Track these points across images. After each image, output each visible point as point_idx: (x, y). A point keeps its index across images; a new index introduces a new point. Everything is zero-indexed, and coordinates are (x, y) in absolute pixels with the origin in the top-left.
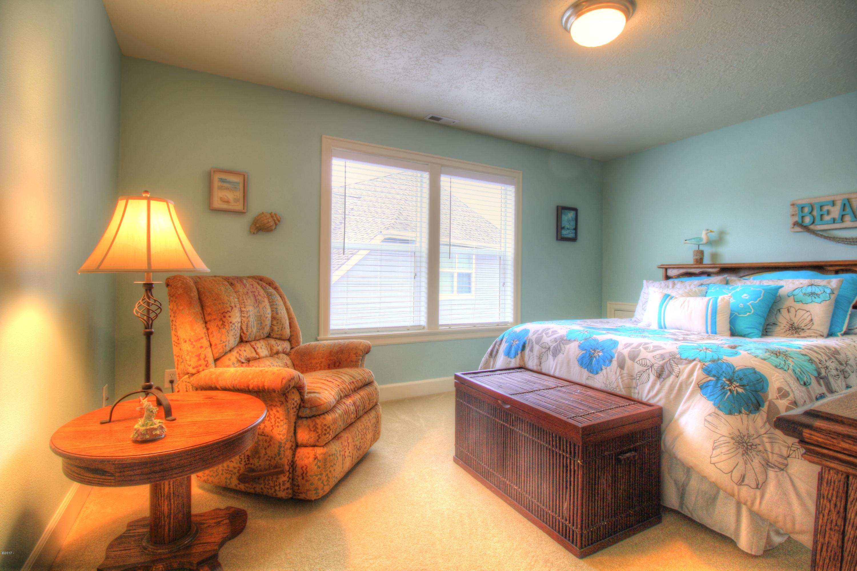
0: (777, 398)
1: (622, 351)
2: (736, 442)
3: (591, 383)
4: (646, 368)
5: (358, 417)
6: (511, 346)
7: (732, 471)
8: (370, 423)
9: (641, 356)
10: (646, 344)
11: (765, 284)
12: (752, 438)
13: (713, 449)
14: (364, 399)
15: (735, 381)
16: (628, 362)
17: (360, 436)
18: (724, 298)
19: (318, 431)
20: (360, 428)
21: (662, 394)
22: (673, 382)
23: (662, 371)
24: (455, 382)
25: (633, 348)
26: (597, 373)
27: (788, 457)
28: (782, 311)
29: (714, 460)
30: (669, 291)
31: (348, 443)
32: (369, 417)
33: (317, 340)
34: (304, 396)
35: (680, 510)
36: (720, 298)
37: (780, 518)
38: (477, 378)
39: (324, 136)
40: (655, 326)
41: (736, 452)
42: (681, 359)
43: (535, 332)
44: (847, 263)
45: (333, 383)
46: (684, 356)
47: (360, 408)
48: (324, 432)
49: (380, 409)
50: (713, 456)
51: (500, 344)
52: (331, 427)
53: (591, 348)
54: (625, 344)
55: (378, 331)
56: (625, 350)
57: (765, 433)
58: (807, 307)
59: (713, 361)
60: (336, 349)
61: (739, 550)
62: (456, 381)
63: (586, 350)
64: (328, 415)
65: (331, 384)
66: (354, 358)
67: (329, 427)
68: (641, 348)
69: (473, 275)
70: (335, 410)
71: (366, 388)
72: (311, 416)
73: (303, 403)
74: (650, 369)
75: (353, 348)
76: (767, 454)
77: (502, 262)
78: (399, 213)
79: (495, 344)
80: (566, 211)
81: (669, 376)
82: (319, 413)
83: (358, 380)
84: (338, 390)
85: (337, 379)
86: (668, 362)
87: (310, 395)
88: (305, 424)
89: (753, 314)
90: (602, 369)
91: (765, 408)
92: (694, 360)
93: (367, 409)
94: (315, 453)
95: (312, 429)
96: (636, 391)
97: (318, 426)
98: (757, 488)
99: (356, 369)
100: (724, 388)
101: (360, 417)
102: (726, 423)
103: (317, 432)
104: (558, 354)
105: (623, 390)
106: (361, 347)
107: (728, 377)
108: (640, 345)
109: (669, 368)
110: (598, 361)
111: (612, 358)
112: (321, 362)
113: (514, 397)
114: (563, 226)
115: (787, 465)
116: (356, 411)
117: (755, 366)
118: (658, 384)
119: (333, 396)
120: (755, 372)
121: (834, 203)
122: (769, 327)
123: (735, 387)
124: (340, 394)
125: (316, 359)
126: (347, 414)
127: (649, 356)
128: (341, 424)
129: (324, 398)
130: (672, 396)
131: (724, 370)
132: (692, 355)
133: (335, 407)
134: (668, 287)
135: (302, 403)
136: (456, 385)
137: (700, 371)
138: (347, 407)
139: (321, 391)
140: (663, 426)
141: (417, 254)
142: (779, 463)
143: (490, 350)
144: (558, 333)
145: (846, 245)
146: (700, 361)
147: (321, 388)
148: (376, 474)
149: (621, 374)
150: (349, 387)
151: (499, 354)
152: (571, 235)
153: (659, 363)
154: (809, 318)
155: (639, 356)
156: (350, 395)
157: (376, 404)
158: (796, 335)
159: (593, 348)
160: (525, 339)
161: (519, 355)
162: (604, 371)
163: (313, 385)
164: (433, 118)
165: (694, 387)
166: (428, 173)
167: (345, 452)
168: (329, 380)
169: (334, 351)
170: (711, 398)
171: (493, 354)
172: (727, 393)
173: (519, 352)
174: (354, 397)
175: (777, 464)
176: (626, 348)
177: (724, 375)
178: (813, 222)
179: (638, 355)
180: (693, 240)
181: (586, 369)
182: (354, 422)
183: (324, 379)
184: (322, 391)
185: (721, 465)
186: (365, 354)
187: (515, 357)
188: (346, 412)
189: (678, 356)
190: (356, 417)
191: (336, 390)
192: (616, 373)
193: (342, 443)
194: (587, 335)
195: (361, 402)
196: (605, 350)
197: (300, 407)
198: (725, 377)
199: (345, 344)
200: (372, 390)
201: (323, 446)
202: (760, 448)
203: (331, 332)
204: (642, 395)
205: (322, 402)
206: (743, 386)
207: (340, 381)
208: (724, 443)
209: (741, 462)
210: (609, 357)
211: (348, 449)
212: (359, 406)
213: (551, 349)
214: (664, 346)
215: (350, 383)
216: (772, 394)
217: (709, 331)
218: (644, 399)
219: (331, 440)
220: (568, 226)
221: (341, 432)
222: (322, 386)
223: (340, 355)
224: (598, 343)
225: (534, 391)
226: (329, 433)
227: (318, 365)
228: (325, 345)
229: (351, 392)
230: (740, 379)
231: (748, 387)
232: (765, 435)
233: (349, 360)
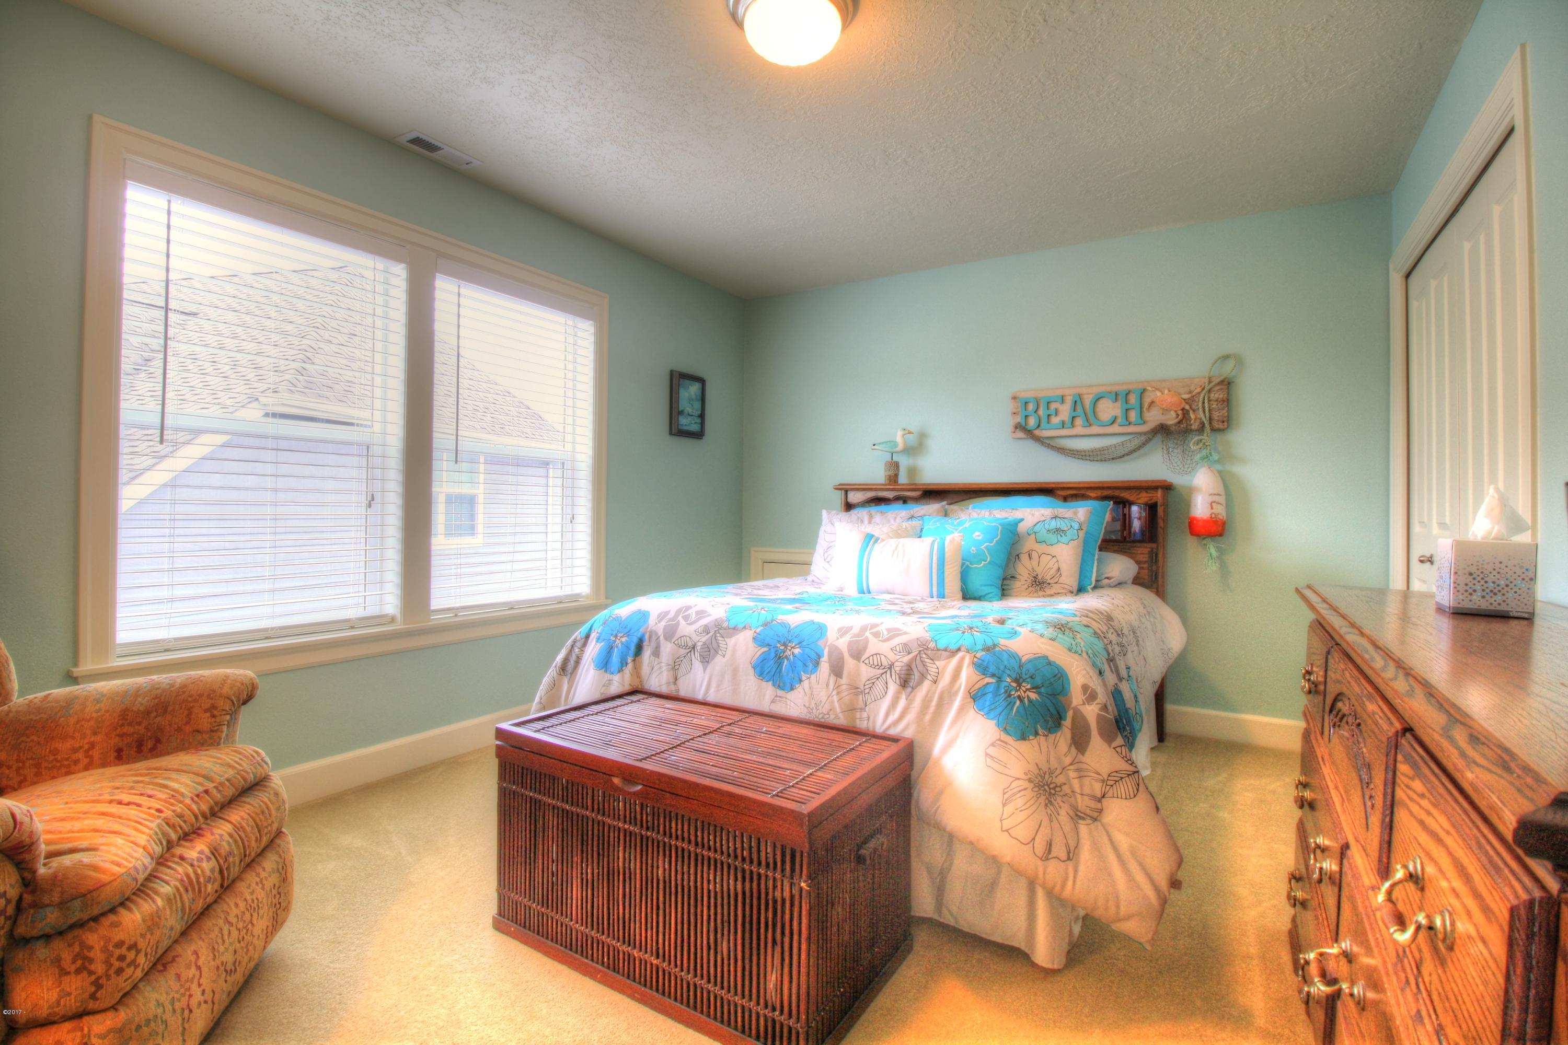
0: (1084, 704)
1: (836, 643)
2: (1035, 786)
3: (780, 709)
4: (881, 671)
5: (225, 885)
6: (610, 649)
7: (1034, 839)
8: (263, 888)
9: (871, 650)
10: (874, 626)
11: (998, 516)
12: (1056, 774)
13: (1004, 805)
14: (244, 831)
15: (1024, 681)
16: (850, 663)
17: (235, 933)
18: (953, 539)
19: (92, 967)
20: (235, 911)
21: (911, 717)
22: (928, 692)
23: (910, 675)
24: (497, 746)
25: (855, 636)
26: (792, 689)
27: (1103, 797)
28: (1022, 556)
29: (1007, 824)
30: (869, 529)
31: (199, 968)
32: (258, 875)
33: (73, 679)
34: (34, 872)
35: (936, 917)
36: (948, 539)
37: (1100, 903)
38: (551, 729)
39: (97, 118)
40: (851, 590)
41: (1037, 804)
42: (938, 650)
43: (662, 616)
44: (1082, 485)
45: (139, 805)
46: (941, 645)
47: (231, 859)
48: (117, 964)
49: (288, 843)
50: (1004, 817)
51: (585, 644)
52: (142, 944)
53: (779, 642)
54: (840, 630)
55: (267, 638)
56: (841, 640)
57: (1071, 764)
58: (1055, 550)
59: (987, 649)
60: (142, 703)
61: (1034, 965)
62: (498, 743)
63: (769, 645)
64: (130, 910)
65: (132, 812)
66: (204, 721)
67: (133, 946)
68: (868, 634)
69: (481, 499)
70: (151, 889)
71: (247, 800)
72: (64, 927)
73: (33, 892)
74: (889, 672)
75: (201, 695)
76: (1076, 799)
77: (568, 474)
78: (306, 360)
79: (572, 646)
80: (687, 382)
81: (920, 682)
82: (96, 911)
83: (221, 784)
84: (159, 826)
85: (150, 792)
86: (918, 658)
87: (56, 862)
88: (42, 957)
89: (990, 563)
90: (801, 681)
91: (1067, 723)
92: (959, 650)
93: (253, 854)
94: (83, 1036)
95: (73, 968)
96: (865, 715)
97: (92, 955)
98: (1069, 859)
99: (213, 752)
100: (1010, 696)
101: (234, 881)
102: (1019, 756)
103: (91, 973)
104: (713, 659)
105: (841, 715)
106: (226, 690)
107: (1014, 676)
108: (864, 629)
109: (921, 668)
110: (793, 667)
111: (819, 657)
112: (92, 745)
113: (648, 766)
114: (680, 409)
115: (1101, 811)
116: (221, 871)
117: (1047, 653)
118: (904, 697)
119: (144, 848)
120: (1049, 663)
121: (1063, 400)
122: (1006, 582)
123: (1025, 692)
124: (164, 834)
125: (73, 738)
126: (193, 889)
127: (884, 648)
128: (173, 922)
129: (113, 862)
130: (927, 718)
131: (1006, 663)
132: (954, 641)
133: (152, 877)
134: (862, 522)
135: (25, 896)
136: (500, 752)
137: (971, 669)
138: (190, 870)
139: (98, 840)
140: (914, 774)
141: (376, 450)
142: (1092, 809)
143: (560, 658)
144: (709, 615)
145: (1077, 460)
146: (968, 651)
147: (96, 831)
148: (285, 1021)
149: (837, 687)
150: (194, 807)
151: (581, 666)
152: (695, 428)
153: (902, 661)
154: (1056, 567)
155: (868, 650)
156: (199, 828)
157: (279, 833)
158: (1041, 593)
159: (782, 640)
160: (642, 630)
161: (630, 666)
162: (806, 684)
163: (67, 825)
164: (417, 141)
165: (964, 698)
166: (403, 266)
167: (190, 996)
168: (126, 798)
169: (135, 709)
170: (992, 714)
171: (568, 668)
172: (1015, 703)
173: (630, 660)
174: (212, 834)
175: (1088, 812)
176: (841, 636)
177: (1008, 672)
178: (1039, 426)
179: (865, 648)
180: (884, 445)
181: (771, 683)
182: (215, 902)
183: (108, 797)
184: (104, 840)
185: (1017, 832)
186: (239, 707)
187: (620, 670)
188: (189, 885)
189: (932, 645)
190: (222, 886)
191: (153, 825)
192: (827, 685)
193: (178, 976)
194: (765, 616)
195: (236, 841)
196: (804, 644)
197: (19, 908)
198: (1009, 676)
199: (172, 685)
200: (266, 800)
201: (114, 1008)
202: (1066, 789)
203: (119, 651)
204: (874, 722)
205: (105, 878)
206: (1035, 688)
207: (163, 796)
208: (1020, 791)
209: (1046, 822)
210: (814, 656)
211: (200, 985)
212: (230, 853)
213: (699, 648)
214: (905, 629)
215: (198, 796)
216: (1077, 698)
217: (935, 594)
218: (879, 729)
219: (141, 980)
220: (688, 410)
221: (176, 941)
222: (100, 823)
223: (159, 719)
224: (789, 631)
225: (683, 743)
226: (133, 963)
227: (80, 755)
228: (103, 695)
229: (201, 819)
230: (1031, 677)
231: (1043, 690)
232: (1071, 767)
233: (187, 729)
